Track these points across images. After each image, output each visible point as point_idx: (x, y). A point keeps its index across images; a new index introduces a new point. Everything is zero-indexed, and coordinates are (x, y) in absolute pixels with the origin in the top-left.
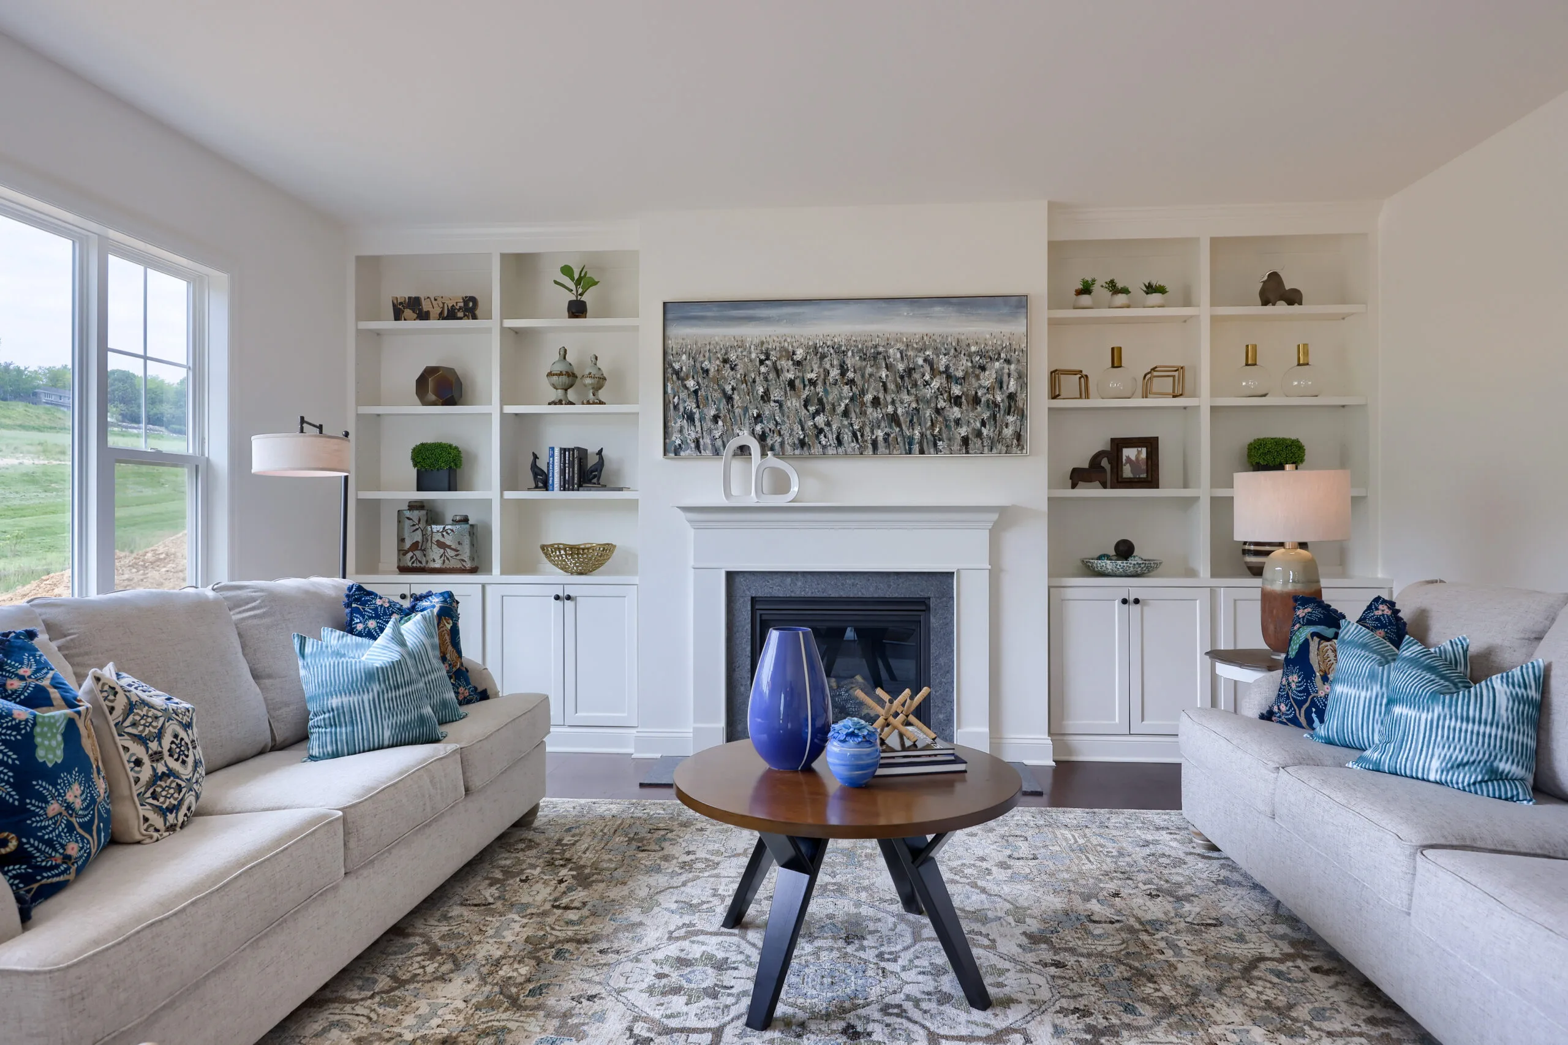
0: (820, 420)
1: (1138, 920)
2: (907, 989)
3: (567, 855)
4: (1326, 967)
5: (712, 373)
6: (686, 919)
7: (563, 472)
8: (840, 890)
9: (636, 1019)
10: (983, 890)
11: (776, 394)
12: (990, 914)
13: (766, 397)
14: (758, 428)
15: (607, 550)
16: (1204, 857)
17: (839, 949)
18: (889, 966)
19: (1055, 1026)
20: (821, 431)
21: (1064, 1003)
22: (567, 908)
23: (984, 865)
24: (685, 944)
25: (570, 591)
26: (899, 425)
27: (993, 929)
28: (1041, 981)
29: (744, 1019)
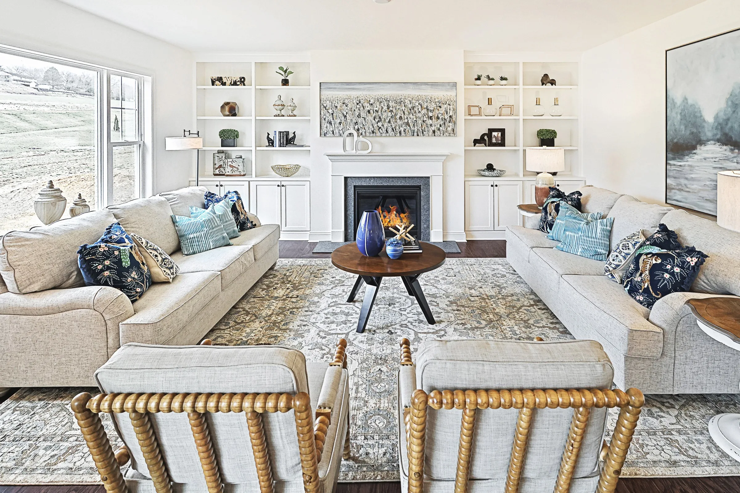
0: (380, 124)
1: (486, 295)
2: (409, 319)
3: (289, 279)
4: (543, 308)
5: (338, 108)
6: (334, 300)
7: (280, 140)
8: (387, 289)
9: (320, 331)
10: (436, 287)
11: (363, 115)
12: (438, 295)
13: (359, 116)
14: (356, 127)
15: (297, 167)
16: (512, 274)
17: (386, 308)
18: (403, 313)
19: (455, 328)
20: (380, 128)
21: (458, 322)
22: (291, 298)
23: (437, 279)
24: (334, 308)
25: (283, 183)
26: (409, 126)
27: (438, 300)
28: (452, 315)
29: (356, 330)
